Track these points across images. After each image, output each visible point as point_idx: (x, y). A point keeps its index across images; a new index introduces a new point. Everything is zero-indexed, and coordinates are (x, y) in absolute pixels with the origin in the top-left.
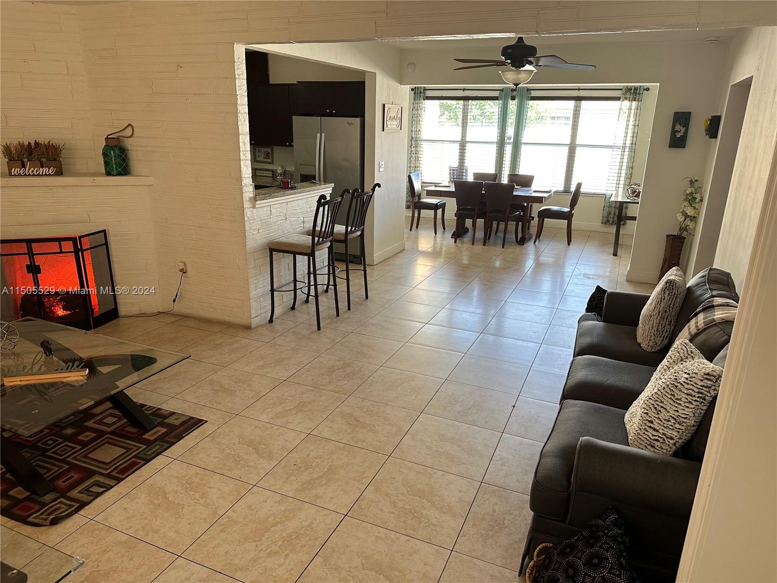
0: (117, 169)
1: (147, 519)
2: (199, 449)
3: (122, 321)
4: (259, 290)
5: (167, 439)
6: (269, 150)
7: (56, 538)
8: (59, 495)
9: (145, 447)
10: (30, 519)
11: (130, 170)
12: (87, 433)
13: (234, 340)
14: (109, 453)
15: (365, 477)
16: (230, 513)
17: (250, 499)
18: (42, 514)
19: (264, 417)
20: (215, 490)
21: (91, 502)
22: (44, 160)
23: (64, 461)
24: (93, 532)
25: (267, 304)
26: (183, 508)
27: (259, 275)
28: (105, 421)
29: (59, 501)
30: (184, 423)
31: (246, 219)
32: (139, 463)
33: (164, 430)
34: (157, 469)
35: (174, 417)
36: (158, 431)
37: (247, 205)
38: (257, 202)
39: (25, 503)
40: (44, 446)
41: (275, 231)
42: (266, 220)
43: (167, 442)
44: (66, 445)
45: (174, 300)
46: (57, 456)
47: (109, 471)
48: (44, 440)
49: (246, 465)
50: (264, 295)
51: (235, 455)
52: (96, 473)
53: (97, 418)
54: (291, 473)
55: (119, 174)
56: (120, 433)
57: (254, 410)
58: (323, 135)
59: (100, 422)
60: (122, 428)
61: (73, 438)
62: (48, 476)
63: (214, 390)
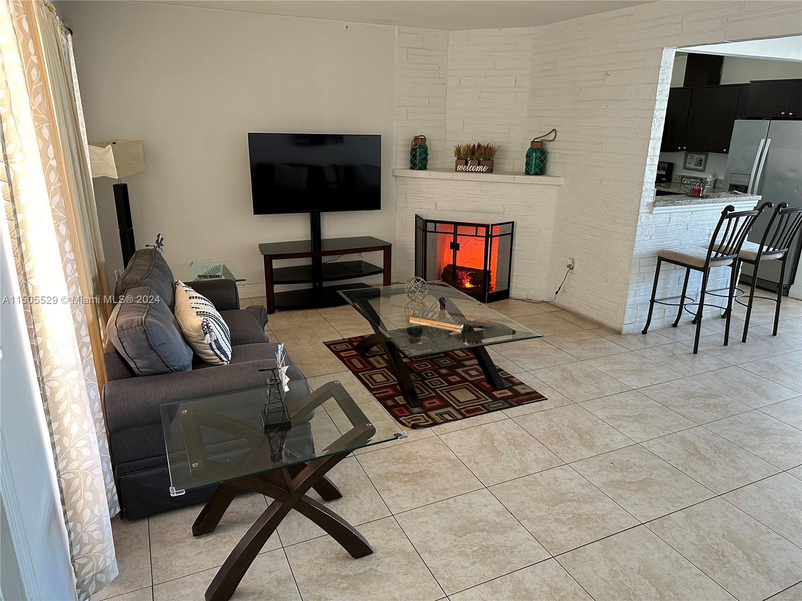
0: (534, 169)
1: (473, 451)
2: (532, 417)
3: (510, 301)
4: (638, 298)
5: (509, 401)
6: (703, 157)
7: (412, 438)
8: (423, 411)
9: (491, 400)
10: (401, 419)
11: (546, 171)
12: (455, 377)
13: (600, 340)
14: (464, 396)
15: (679, 502)
16: (537, 475)
17: (559, 472)
18: (408, 419)
19: (599, 414)
20: (532, 454)
21: (440, 424)
22: (482, 159)
23: (434, 390)
24: (435, 444)
25: (644, 314)
26: (502, 455)
27: (642, 282)
28: (470, 372)
29: (421, 414)
30: (528, 393)
31: (639, 223)
32: (482, 410)
33: (510, 394)
34: (493, 420)
35: (522, 386)
36: (505, 393)
37: (643, 209)
38: (655, 208)
39: (402, 408)
40: (425, 376)
41: (670, 240)
42: (661, 227)
43: (509, 403)
44: (439, 380)
45: (557, 293)
46: (430, 385)
47: (460, 408)
48: (426, 372)
49: (567, 445)
50: (643, 304)
51: (561, 434)
52: (451, 406)
53: (465, 369)
54: (605, 468)
55: (536, 174)
56: (477, 385)
57: (593, 404)
58: (769, 141)
59: (466, 372)
60: (480, 381)
61: (444, 377)
62: (420, 396)
63: (564, 376)
